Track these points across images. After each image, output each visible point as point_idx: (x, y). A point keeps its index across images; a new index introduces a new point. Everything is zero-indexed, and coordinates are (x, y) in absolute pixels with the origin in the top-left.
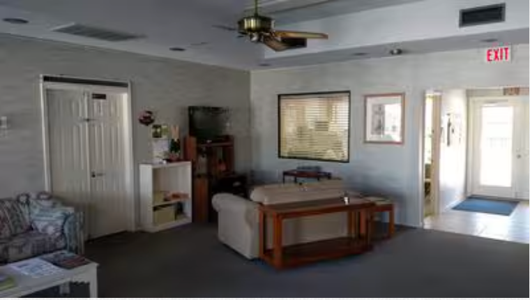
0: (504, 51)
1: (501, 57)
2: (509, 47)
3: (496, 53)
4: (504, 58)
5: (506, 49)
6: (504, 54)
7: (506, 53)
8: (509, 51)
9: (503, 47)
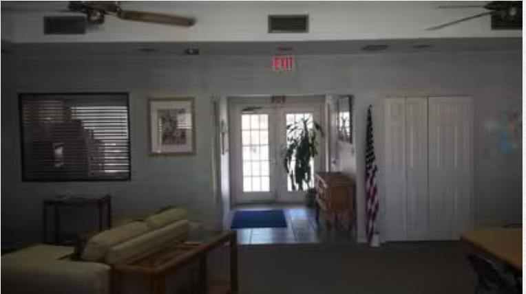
0: (289, 60)
1: (287, 65)
2: (293, 56)
3: (283, 61)
4: (289, 66)
5: (291, 59)
6: (289, 63)
7: (291, 62)
8: (293, 60)
9: (288, 56)
